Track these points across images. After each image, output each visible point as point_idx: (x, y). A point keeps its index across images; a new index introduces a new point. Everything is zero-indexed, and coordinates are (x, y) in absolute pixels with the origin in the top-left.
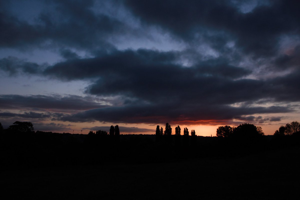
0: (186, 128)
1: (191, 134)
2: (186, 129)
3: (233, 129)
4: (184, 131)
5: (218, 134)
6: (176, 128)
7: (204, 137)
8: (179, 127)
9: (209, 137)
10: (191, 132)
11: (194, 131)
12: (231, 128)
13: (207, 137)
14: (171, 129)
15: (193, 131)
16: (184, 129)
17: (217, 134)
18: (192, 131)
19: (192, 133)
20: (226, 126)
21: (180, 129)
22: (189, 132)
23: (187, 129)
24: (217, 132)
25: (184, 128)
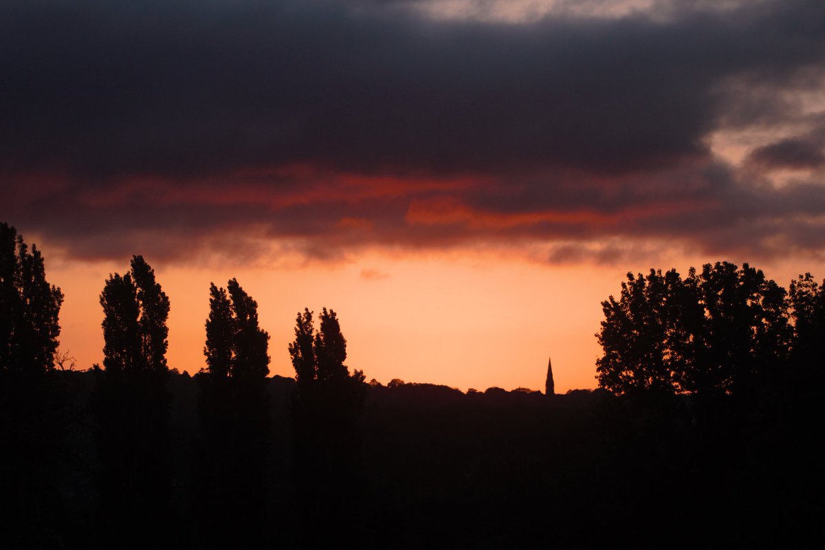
0: (233, 286)
1: (296, 363)
2: (228, 296)
3: (801, 300)
4: (210, 327)
5: (619, 369)
6: (116, 294)
7: (456, 392)
8: (143, 272)
9: (522, 396)
10: (293, 338)
11: (330, 322)
12: (774, 293)
13: (495, 393)
14: (58, 295)
15: (317, 324)
16: (214, 304)
17: (602, 364)
18: (303, 323)
19: (303, 346)
20: (721, 277)
21: (159, 305)
22: (264, 337)
23: (247, 306)
24: (609, 337)
25: (214, 289)
